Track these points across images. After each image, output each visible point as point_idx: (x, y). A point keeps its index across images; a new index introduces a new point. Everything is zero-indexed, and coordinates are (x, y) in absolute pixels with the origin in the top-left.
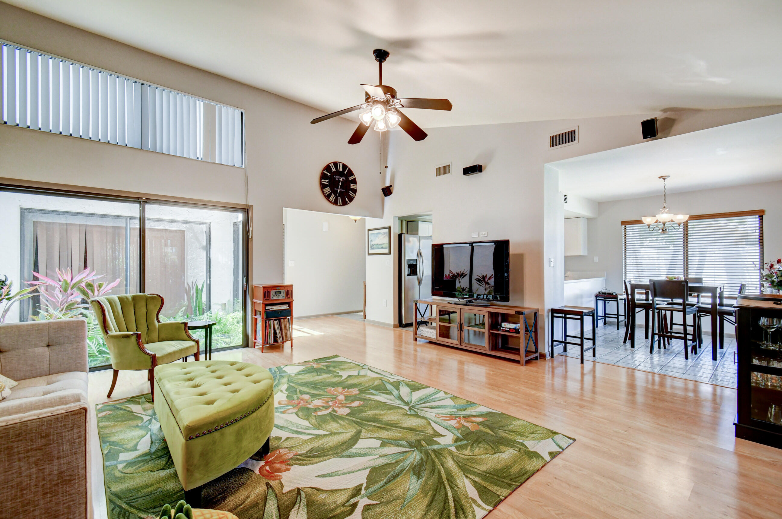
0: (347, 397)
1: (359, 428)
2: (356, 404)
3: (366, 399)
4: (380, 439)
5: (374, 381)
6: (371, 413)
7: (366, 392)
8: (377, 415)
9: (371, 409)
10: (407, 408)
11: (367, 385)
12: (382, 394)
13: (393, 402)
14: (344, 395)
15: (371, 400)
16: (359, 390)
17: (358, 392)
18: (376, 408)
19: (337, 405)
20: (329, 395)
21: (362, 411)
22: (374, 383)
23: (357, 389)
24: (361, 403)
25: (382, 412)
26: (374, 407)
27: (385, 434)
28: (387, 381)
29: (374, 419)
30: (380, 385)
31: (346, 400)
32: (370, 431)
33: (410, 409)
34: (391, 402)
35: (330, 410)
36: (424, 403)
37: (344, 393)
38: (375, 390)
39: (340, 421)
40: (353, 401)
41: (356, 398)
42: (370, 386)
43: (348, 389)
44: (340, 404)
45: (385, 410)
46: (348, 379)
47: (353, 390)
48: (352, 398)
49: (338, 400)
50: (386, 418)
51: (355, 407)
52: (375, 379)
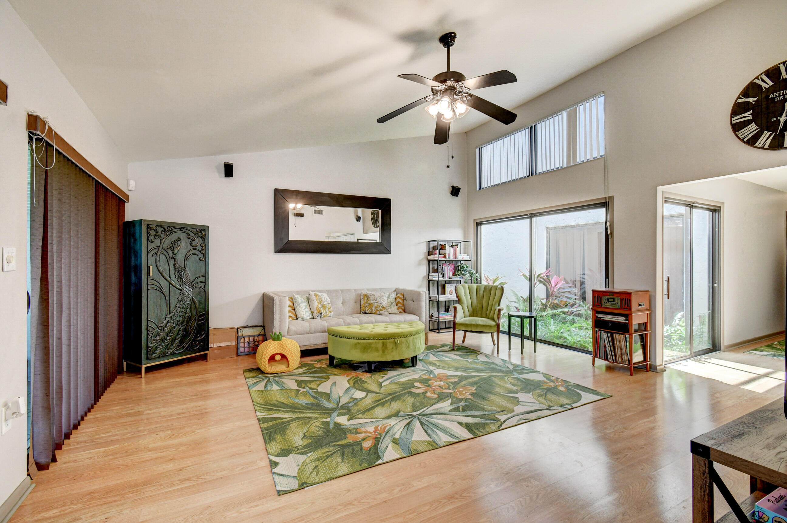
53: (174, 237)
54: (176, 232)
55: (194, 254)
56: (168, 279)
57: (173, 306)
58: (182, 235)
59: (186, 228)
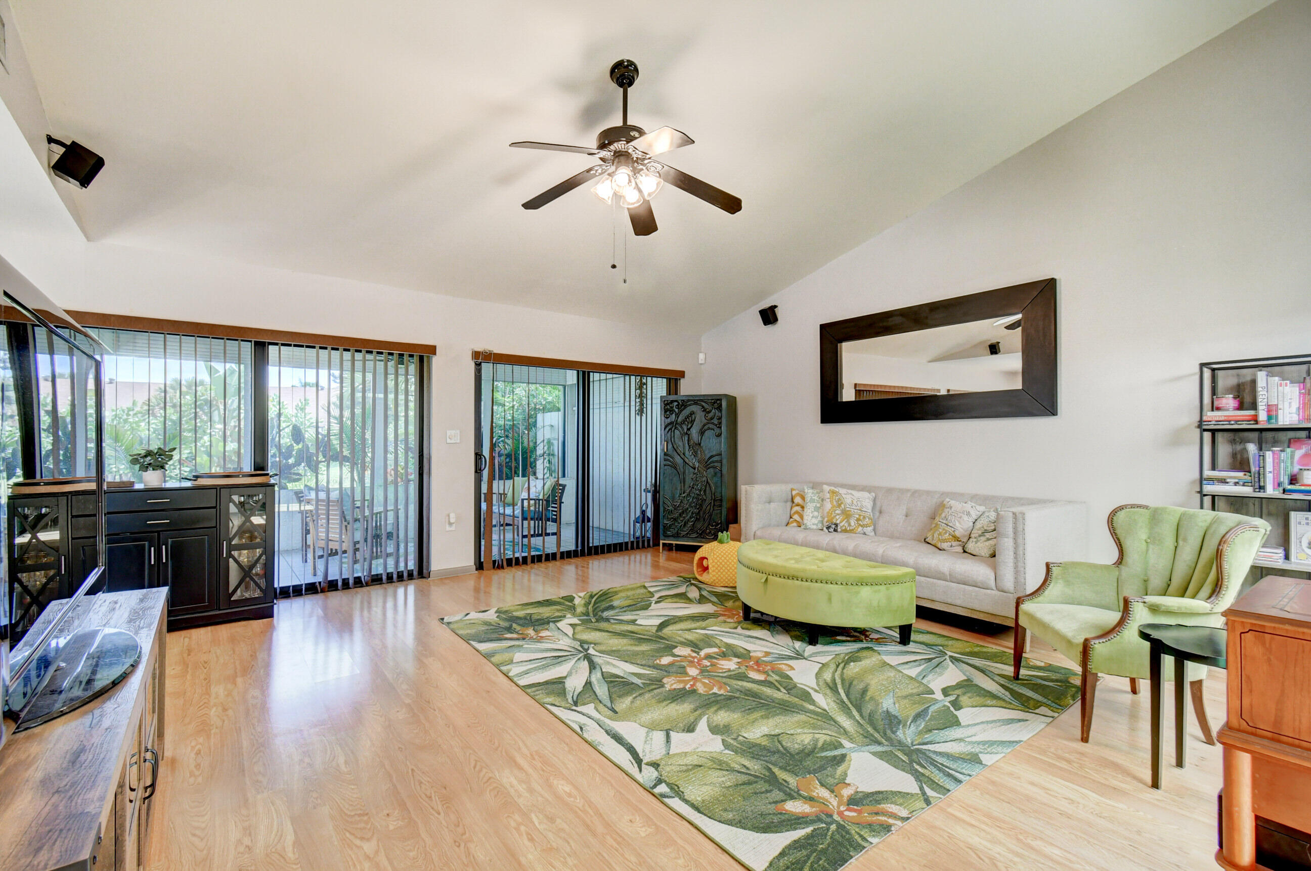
0: (682, 671)
1: (660, 633)
2: (666, 660)
3: (649, 666)
4: (637, 625)
5: (630, 708)
6: (644, 647)
7: (649, 680)
8: (635, 645)
9: (643, 652)
10: (591, 651)
11: (647, 696)
12: (622, 675)
13: (608, 660)
14: (690, 676)
15: (641, 665)
16: (663, 686)
17: (665, 680)
18: (636, 654)
19: (696, 660)
20: (715, 676)
21: (658, 650)
22: (632, 702)
23: (668, 687)
24: (658, 661)
25: (630, 648)
26: (638, 654)
27: (630, 628)
28: (601, 707)
29: (641, 641)
30: (620, 697)
31: (684, 667)
32: (647, 631)
33: (587, 650)
34: (611, 661)
35: (703, 653)
36: (559, 657)
37: (689, 681)
38: (633, 683)
39: (684, 640)
40: (671, 664)
41: (666, 670)
42: (640, 695)
43: (684, 688)
44: (692, 662)
45: (624, 651)
46: (692, 719)
47: (674, 686)
48: (674, 669)
49: (696, 668)
50: (625, 641)
51: (666, 656)
52: (629, 715)
53: (686, 412)
54: (690, 405)
55: (709, 429)
56: (682, 456)
57: (687, 486)
58: (694, 408)
59: (702, 401)
